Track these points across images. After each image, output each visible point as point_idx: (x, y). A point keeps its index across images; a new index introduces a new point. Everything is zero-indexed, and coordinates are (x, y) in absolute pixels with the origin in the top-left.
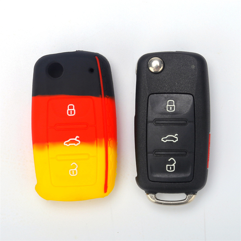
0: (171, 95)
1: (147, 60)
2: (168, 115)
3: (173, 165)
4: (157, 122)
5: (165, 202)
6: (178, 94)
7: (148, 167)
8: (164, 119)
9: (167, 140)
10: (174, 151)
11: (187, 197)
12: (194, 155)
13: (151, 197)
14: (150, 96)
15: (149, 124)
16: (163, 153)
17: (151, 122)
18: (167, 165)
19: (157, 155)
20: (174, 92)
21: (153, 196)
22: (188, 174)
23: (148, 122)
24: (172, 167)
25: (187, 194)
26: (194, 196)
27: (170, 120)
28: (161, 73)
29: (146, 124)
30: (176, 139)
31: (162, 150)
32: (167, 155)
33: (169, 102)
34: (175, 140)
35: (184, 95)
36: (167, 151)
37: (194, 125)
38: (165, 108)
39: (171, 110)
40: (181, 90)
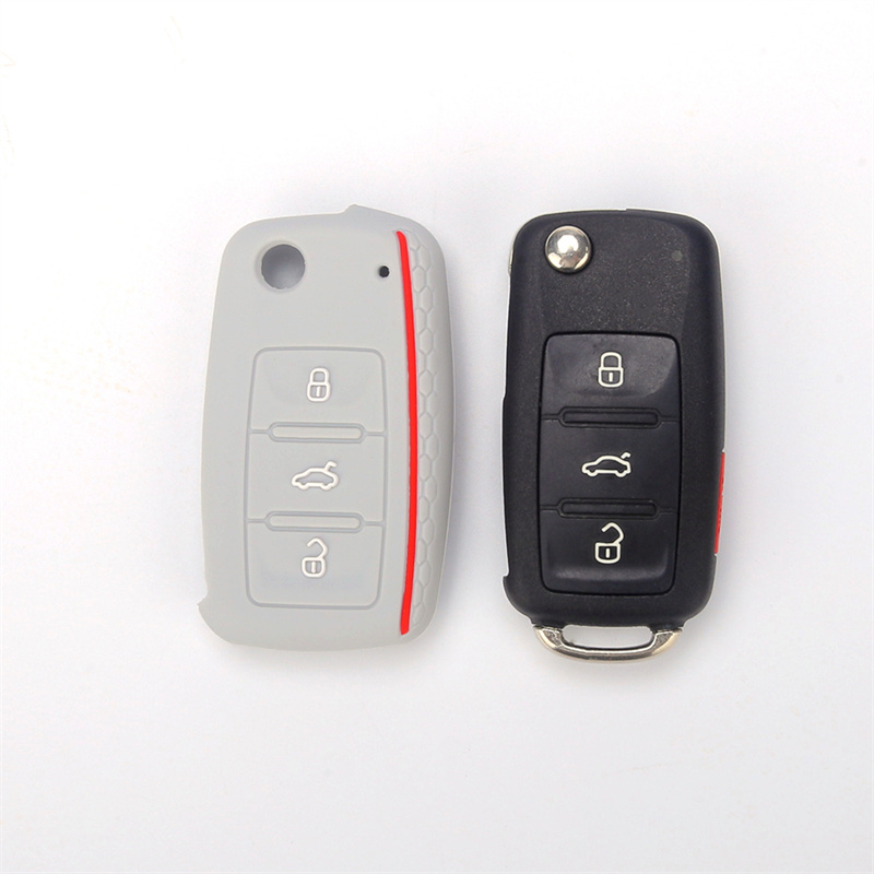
0: (613, 337)
1: (541, 235)
2: (603, 397)
3: (617, 544)
4: (570, 417)
6: (634, 336)
7: (542, 548)
8: (592, 410)
9: (597, 472)
10: (618, 504)
11: (653, 638)
12: (676, 515)
13: (549, 638)
14: (550, 339)
15: (546, 423)
16: (585, 508)
17: (554, 416)
18: (598, 545)
19: (569, 513)
20: (620, 328)
21: (556, 632)
22: (659, 572)
23: (542, 417)
24: (613, 550)
25: (655, 629)
26: (674, 634)
27: (607, 413)
28: (584, 274)
29: (536, 422)
30: (626, 469)
31: (584, 501)
32: (597, 514)
33: (605, 358)
34: (621, 472)
35: (649, 338)
36: (598, 503)
37: (678, 428)
38: (593, 376)
39: (611, 383)
40: (641, 324)
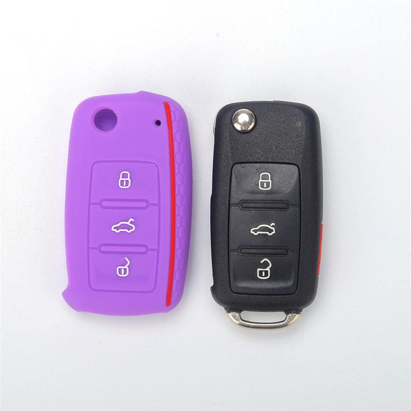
0: (266, 165)
1: (230, 113)
2: (262, 195)
3: (268, 269)
4: (244, 205)
5: (254, 324)
6: (277, 165)
7: (231, 272)
8: (256, 201)
9: (258, 233)
10: (269, 249)
11: (287, 317)
12: (298, 255)
13: (234, 317)
14: (235, 166)
15: (233, 208)
16: (252, 251)
17: (236, 205)
18: (259, 270)
19: (244, 254)
20: (270, 161)
21: (237, 315)
22: (290, 283)
23: (231, 205)
24: (266, 272)
25: (287, 314)
26: (297, 315)
27: (263, 203)
28: (252, 133)
29: (227, 208)
30: (273, 231)
31: (252, 247)
32: (258, 254)
33: (262, 175)
34: (270, 233)
35: (284, 165)
36: (258, 248)
37: (299, 211)
38: (256, 185)
39: (265, 188)
40: (280, 158)
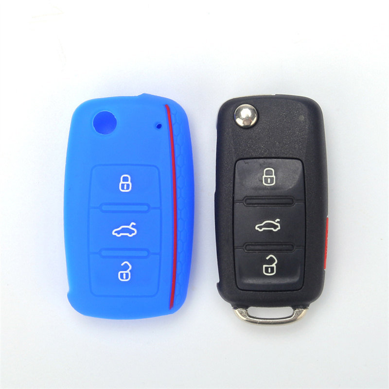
0: (270, 160)
1: (232, 109)
2: (265, 191)
3: (274, 265)
4: (248, 201)
5: (261, 320)
6: (280, 160)
7: (236, 268)
8: (260, 197)
9: (263, 229)
10: (274, 245)
11: (294, 313)
12: (304, 250)
13: (241, 314)
14: (238, 162)
15: (237, 205)
16: (258, 247)
17: (240, 201)
18: (264, 266)
19: (249, 250)
20: (273, 156)
21: (244, 311)
22: (296, 279)
23: (235, 202)
24: (272, 269)
25: (294, 308)
26: (305, 311)
27: (268, 199)
28: (255, 128)
29: (232, 204)
30: (278, 227)
31: (257, 244)
32: (264, 250)
33: (266, 171)
34: (275, 228)
35: (288, 160)
36: (264, 245)
37: (304, 206)
38: (260, 181)
39: (269, 184)
40: (284, 153)
